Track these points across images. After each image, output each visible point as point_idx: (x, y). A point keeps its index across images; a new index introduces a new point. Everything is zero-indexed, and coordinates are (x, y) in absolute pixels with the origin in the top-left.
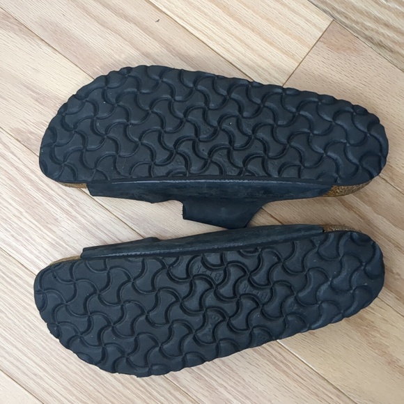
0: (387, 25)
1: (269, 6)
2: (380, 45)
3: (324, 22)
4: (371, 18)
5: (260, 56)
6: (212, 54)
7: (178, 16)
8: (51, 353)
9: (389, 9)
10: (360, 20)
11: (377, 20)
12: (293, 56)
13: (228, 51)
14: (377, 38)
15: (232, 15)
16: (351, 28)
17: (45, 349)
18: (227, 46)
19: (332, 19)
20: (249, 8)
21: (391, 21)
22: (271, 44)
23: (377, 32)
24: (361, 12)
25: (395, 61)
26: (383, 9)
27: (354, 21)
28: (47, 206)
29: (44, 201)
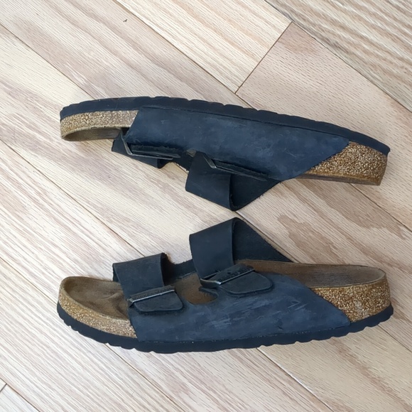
0: (343, 27)
1: (231, 8)
2: (336, 46)
3: (283, 24)
4: (327, 21)
5: (221, 55)
6: (177, 52)
7: (145, 17)
8: (15, 335)
9: (345, 12)
10: (318, 22)
11: (334, 22)
12: (253, 56)
13: (191, 49)
14: (333, 39)
15: (196, 17)
16: (309, 30)
17: (9, 330)
18: (190, 45)
19: (290, 21)
20: (212, 10)
21: (347, 24)
22: (232, 44)
23: (334, 34)
24: (318, 14)
25: (350, 62)
26: (340, 12)
27: (311, 23)
28: (16, 194)
29: (13, 189)
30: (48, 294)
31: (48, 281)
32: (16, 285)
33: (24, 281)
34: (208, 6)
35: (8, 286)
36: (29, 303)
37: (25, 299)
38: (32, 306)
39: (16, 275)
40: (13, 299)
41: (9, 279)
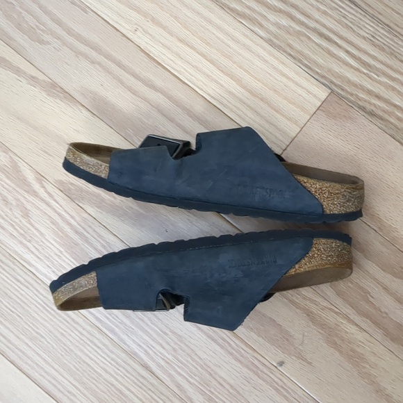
0: (378, 97)
1: (276, 79)
2: (372, 114)
3: (323, 93)
4: (363, 90)
5: (267, 121)
6: (227, 120)
7: (198, 87)
8: (83, 374)
9: (380, 82)
10: (355, 92)
11: (369, 92)
12: (296, 123)
13: (240, 117)
14: (369, 107)
15: (244, 87)
16: (347, 99)
17: (78, 370)
18: (241, 113)
19: (330, 91)
20: (259, 81)
21: (382, 94)
22: (277, 112)
23: (370, 103)
24: (355, 85)
25: (384, 128)
26: (375, 83)
27: (349, 93)
28: (83, 247)
29: (80, 242)
30: (112, 337)
31: (113, 326)
32: (84, 329)
33: (91, 326)
34: (256, 78)
35: (77, 330)
36: (95, 345)
37: (91, 342)
38: (98, 347)
39: (84, 320)
40: (82, 342)
41: (77, 323)
